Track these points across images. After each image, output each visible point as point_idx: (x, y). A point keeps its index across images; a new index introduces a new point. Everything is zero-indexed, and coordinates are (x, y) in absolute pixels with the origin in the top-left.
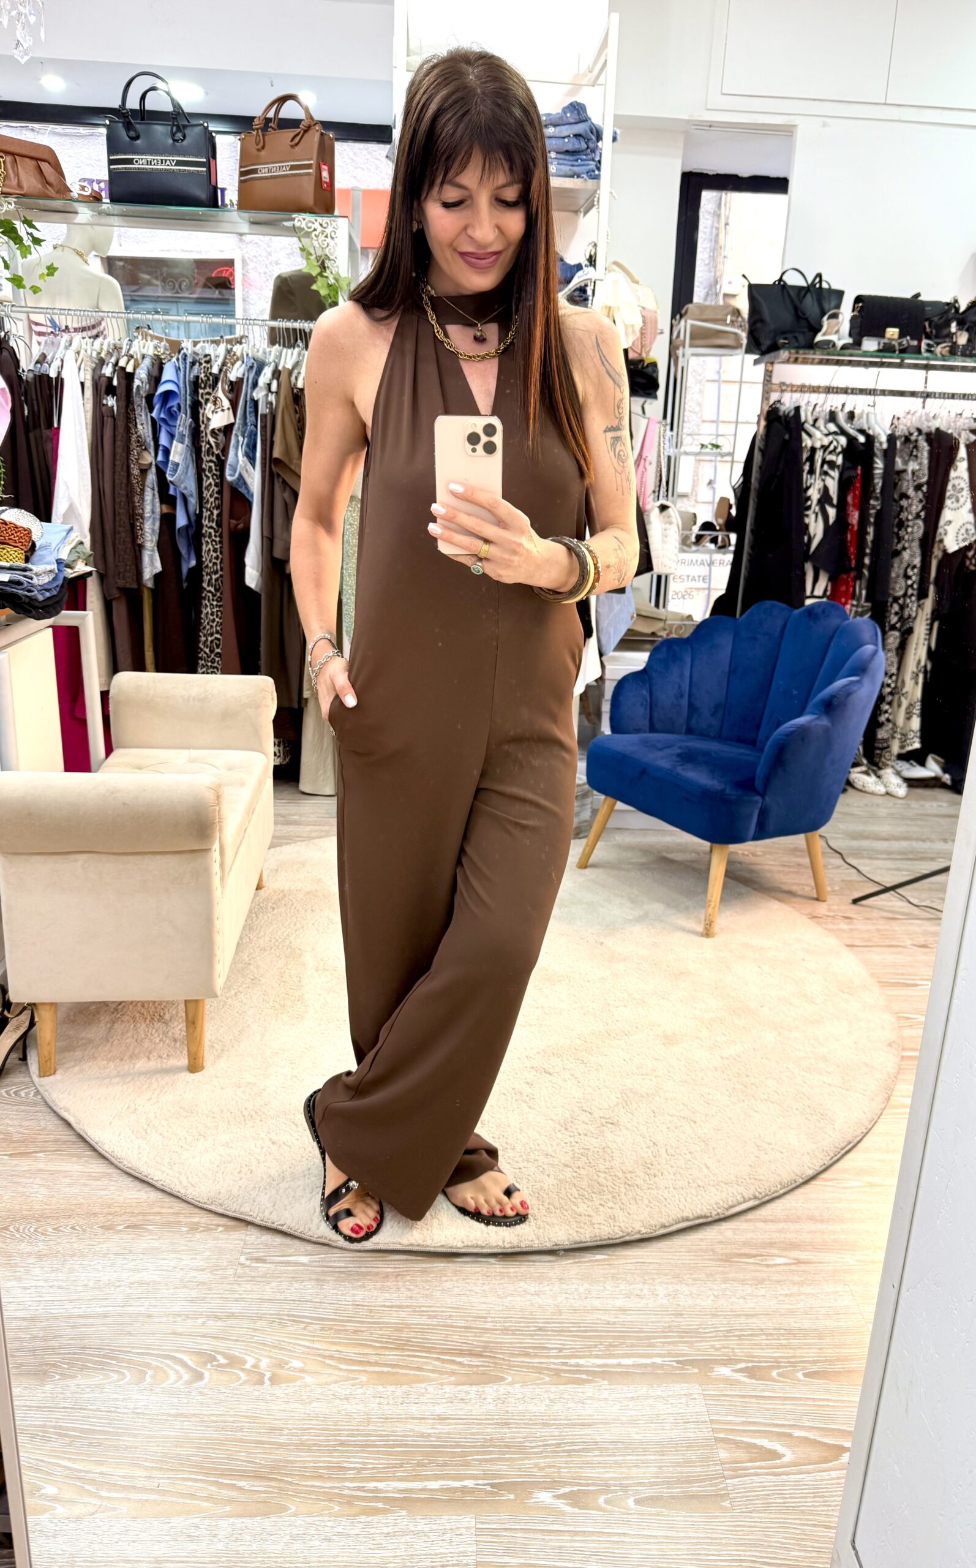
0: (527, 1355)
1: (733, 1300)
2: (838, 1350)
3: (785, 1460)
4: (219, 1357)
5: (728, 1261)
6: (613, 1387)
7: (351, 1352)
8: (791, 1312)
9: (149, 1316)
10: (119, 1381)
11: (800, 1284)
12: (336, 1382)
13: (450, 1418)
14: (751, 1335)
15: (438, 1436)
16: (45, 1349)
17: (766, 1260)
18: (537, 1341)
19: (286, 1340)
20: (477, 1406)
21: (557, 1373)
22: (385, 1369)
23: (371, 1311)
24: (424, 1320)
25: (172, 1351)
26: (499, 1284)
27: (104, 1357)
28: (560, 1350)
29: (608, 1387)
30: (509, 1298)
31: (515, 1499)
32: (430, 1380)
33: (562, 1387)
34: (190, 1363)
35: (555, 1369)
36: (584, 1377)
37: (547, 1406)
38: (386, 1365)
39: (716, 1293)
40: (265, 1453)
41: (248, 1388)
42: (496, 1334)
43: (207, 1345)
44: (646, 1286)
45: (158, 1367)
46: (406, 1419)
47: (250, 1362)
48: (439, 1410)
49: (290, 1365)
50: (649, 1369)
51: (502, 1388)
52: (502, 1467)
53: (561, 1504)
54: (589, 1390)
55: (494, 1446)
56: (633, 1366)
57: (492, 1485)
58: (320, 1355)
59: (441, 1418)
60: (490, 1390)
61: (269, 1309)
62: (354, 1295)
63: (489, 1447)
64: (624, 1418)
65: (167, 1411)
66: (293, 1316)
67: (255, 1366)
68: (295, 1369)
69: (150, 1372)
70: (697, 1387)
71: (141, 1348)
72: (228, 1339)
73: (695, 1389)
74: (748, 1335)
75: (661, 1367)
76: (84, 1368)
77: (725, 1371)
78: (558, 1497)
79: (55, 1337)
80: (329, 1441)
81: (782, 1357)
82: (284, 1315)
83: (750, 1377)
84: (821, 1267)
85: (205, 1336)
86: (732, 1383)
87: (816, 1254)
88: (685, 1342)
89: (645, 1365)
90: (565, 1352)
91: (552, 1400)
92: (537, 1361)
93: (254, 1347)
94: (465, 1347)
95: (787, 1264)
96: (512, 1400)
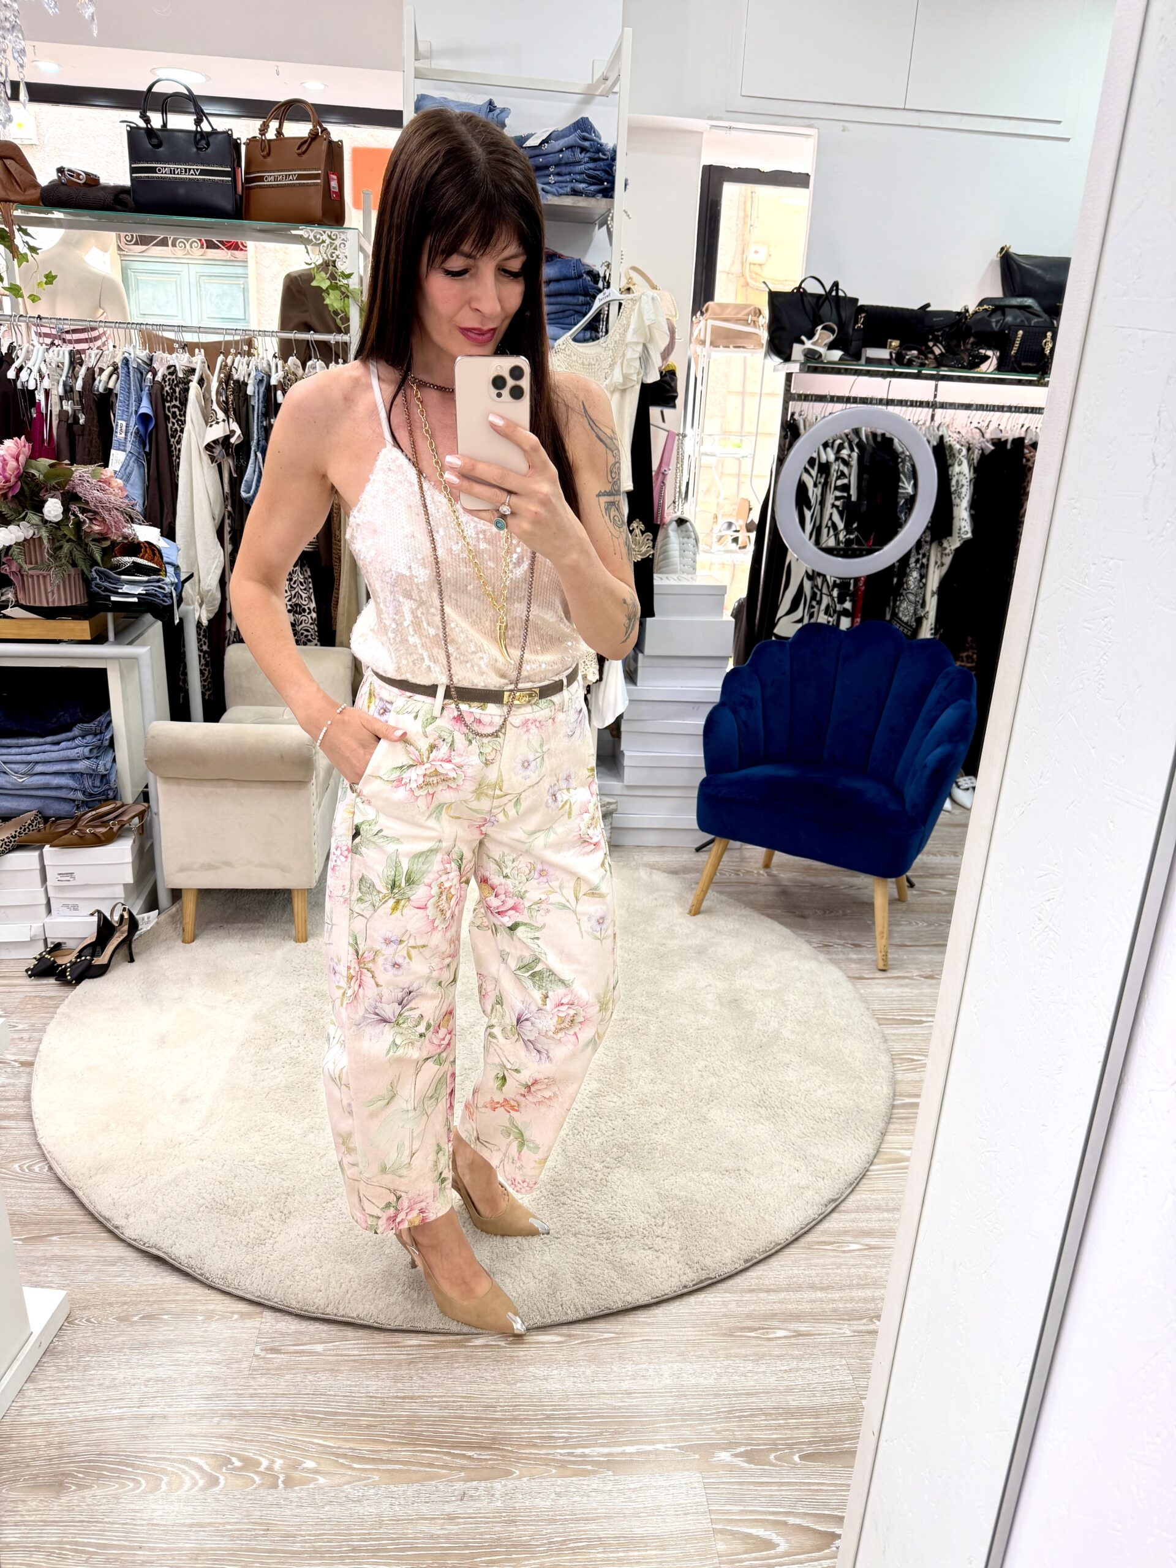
0: (535, 1446)
1: (734, 1378)
2: (833, 1430)
3: (780, 1549)
4: (234, 1459)
5: (730, 1336)
6: (617, 1477)
7: (365, 1448)
8: (789, 1390)
9: (165, 1417)
10: (133, 1489)
11: (799, 1358)
12: (348, 1483)
13: (459, 1518)
14: (751, 1416)
15: (448, 1538)
16: (60, 1457)
17: (767, 1333)
18: (544, 1431)
19: (300, 1438)
20: (485, 1503)
21: (563, 1465)
22: (397, 1467)
23: (384, 1403)
24: (435, 1412)
25: (186, 1454)
26: (510, 1369)
27: (119, 1464)
28: (567, 1439)
29: (612, 1478)
30: (519, 1385)
32: (442, 1477)
33: (568, 1480)
34: (206, 1467)
35: (561, 1461)
36: (589, 1467)
37: (553, 1500)
38: (398, 1462)
39: (718, 1370)
41: (263, 1492)
42: (505, 1424)
43: (221, 1446)
44: (652, 1366)
45: (173, 1473)
46: (417, 1519)
47: (265, 1463)
48: (448, 1508)
49: (304, 1465)
50: (652, 1457)
51: (511, 1483)
54: (594, 1482)
55: (501, 1546)
56: (638, 1453)
58: (333, 1454)
59: (451, 1518)
60: (498, 1485)
61: (283, 1404)
62: (368, 1386)
63: (496, 1546)
64: (627, 1512)
65: (182, 1521)
66: (307, 1411)
67: (270, 1468)
68: (309, 1470)
69: (165, 1479)
70: (697, 1474)
71: (157, 1453)
72: (243, 1440)
73: (696, 1477)
74: (748, 1416)
75: (663, 1453)
76: (100, 1477)
77: (724, 1456)
79: (70, 1444)
80: (341, 1546)
81: (780, 1439)
82: (298, 1411)
83: (749, 1462)
84: (819, 1339)
85: (221, 1437)
86: (731, 1468)
87: (815, 1325)
88: (688, 1426)
89: (650, 1452)
90: (572, 1442)
91: (558, 1494)
92: (543, 1451)
93: (266, 1447)
94: (475, 1440)
95: (786, 1337)
96: (520, 1496)
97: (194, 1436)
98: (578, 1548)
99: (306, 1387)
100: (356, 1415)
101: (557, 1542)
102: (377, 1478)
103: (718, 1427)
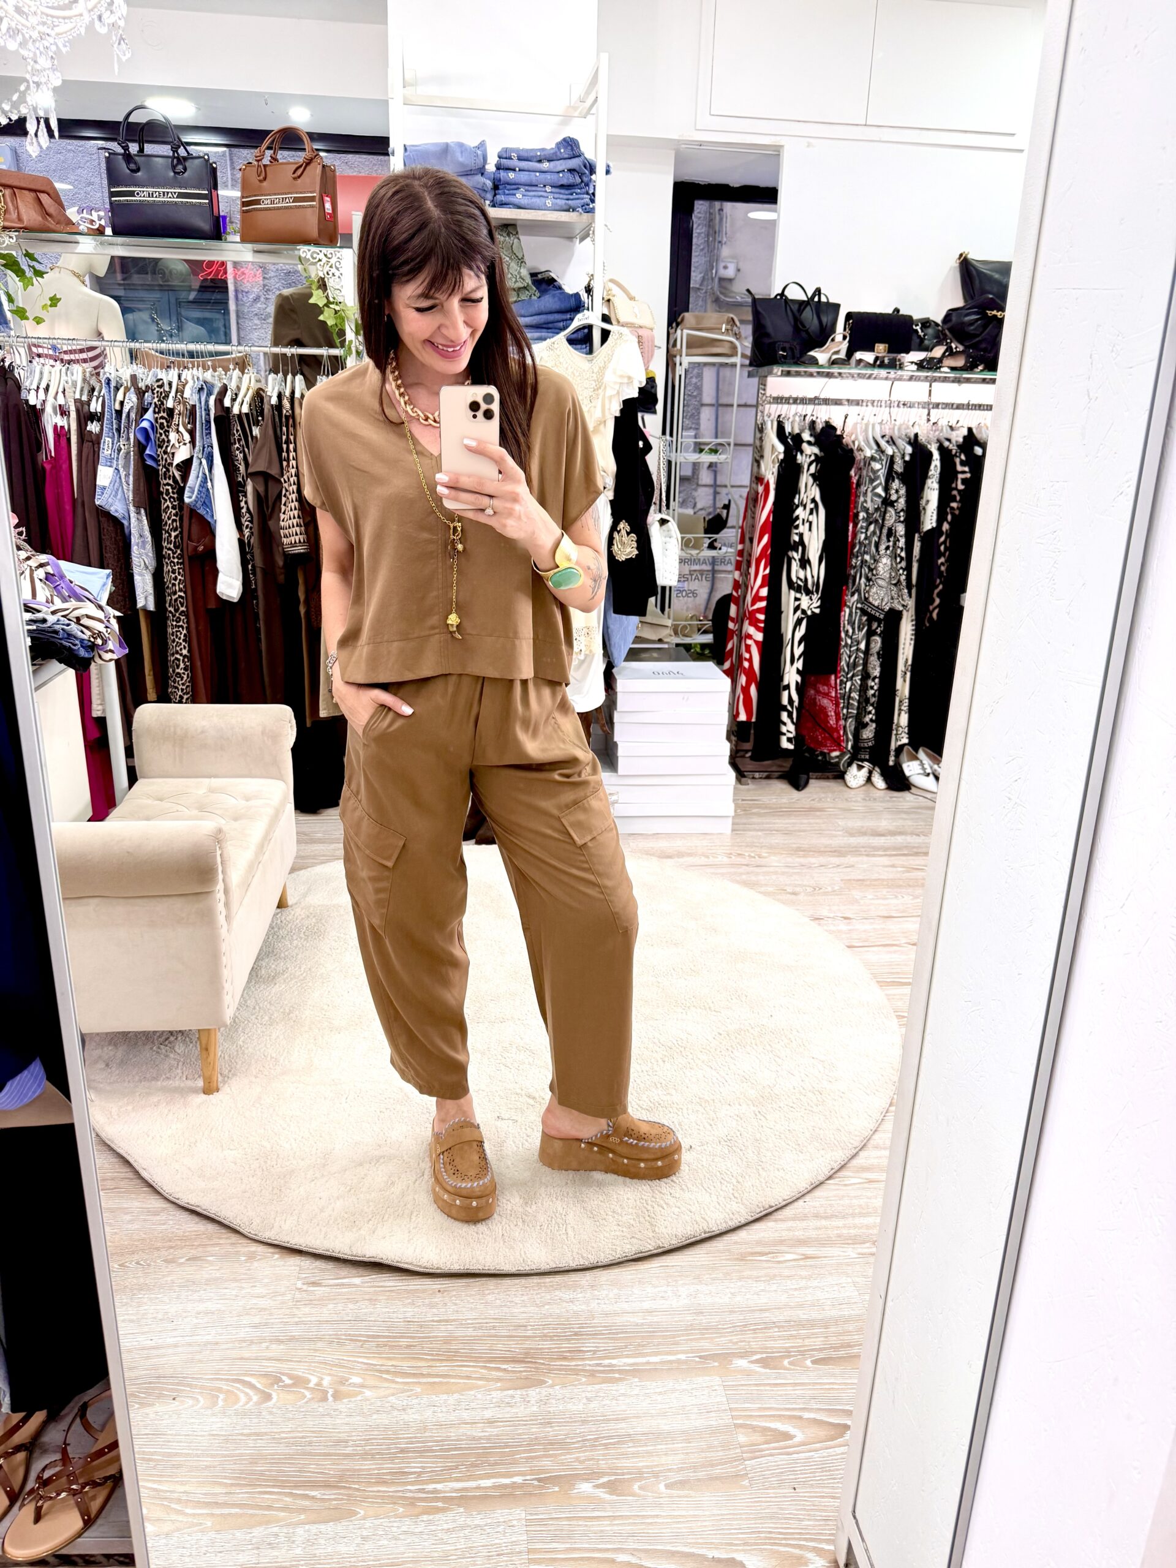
0: (565, 1358)
1: (748, 1296)
2: (839, 1337)
3: (796, 1440)
4: (284, 1378)
5: (742, 1260)
6: (643, 1383)
7: (405, 1366)
8: (800, 1306)
9: (217, 1344)
10: (193, 1406)
11: (809, 1278)
12: (394, 1395)
13: (497, 1422)
14: (764, 1328)
15: (488, 1439)
17: (776, 1257)
18: (572, 1345)
19: (346, 1358)
20: (522, 1408)
21: (592, 1374)
22: (437, 1379)
23: (421, 1326)
24: (470, 1332)
25: (239, 1375)
27: (177, 1384)
28: (595, 1352)
29: (638, 1384)
30: (546, 1307)
31: (560, 1491)
32: (478, 1387)
33: (598, 1387)
34: (259, 1386)
35: (590, 1370)
36: (617, 1375)
37: (584, 1404)
38: (436, 1376)
39: (732, 1291)
40: (334, 1464)
41: (313, 1405)
42: (535, 1341)
43: (273, 1367)
44: (670, 1288)
45: (228, 1391)
46: (459, 1424)
47: (314, 1380)
48: (488, 1414)
49: (350, 1381)
50: (675, 1365)
51: (544, 1391)
52: (546, 1463)
53: (602, 1494)
54: (622, 1388)
55: (539, 1444)
56: (659, 1363)
57: (539, 1480)
58: (377, 1371)
59: (490, 1422)
60: (533, 1393)
61: (328, 1330)
63: (534, 1445)
64: (653, 1412)
65: (240, 1431)
66: (350, 1335)
67: (319, 1384)
68: (355, 1385)
69: (221, 1396)
70: (718, 1378)
71: (211, 1372)
72: (293, 1361)
73: (717, 1380)
74: (762, 1329)
75: (685, 1362)
76: (161, 1396)
77: (742, 1363)
78: (597, 1486)
80: (389, 1449)
81: (792, 1347)
82: (341, 1335)
83: (763, 1367)
84: (825, 1261)
85: (270, 1359)
86: (748, 1373)
87: (822, 1249)
88: (706, 1338)
89: (671, 1362)
90: (599, 1354)
91: (588, 1399)
92: (574, 1363)
93: (315, 1367)
94: (509, 1355)
95: (794, 1260)
96: (554, 1401)
97: (245, 1359)
98: (610, 1444)
99: (347, 1314)
100: (395, 1337)
101: (591, 1439)
102: (419, 1390)
103: (735, 1339)
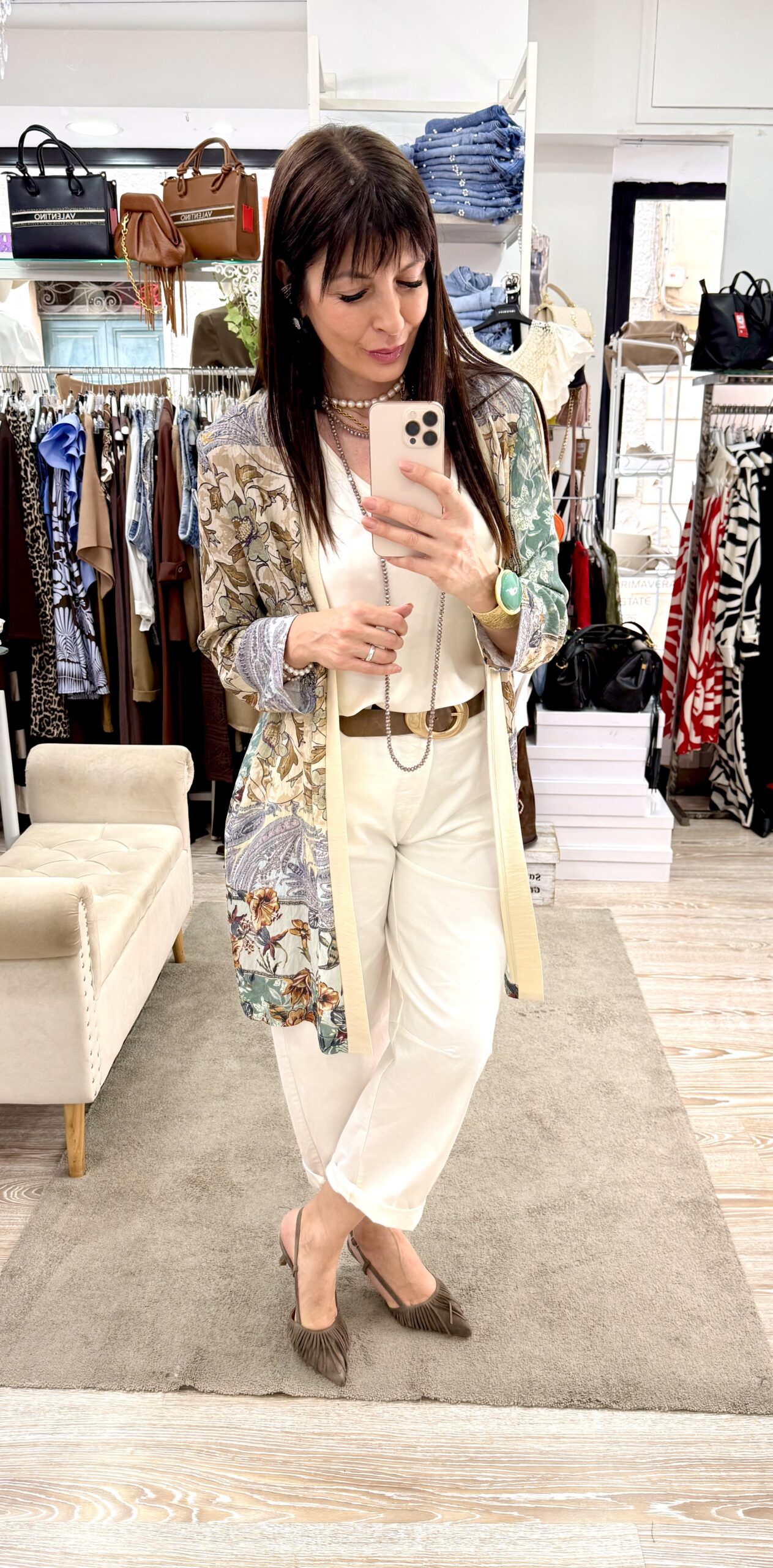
0: (458, 1489)
1: (669, 1426)
4: (147, 1491)
6: (545, 1526)
7: (280, 1484)
8: (731, 1442)
9: (78, 1445)
10: (47, 1517)
12: (264, 1520)
13: (378, 1561)
14: (690, 1466)
18: (466, 1473)
19: (213, 1471)
21: (487, 1510)
22: (314, 1505)
23: (300, 1439)
24: (353, 1449)
27: (35, 1491)
28: (492, 1483)
29: (540, 1526)
32: (359, 1517)
33: (493, 1526)
34: (119, 1498)
35: (485, 1506)
36: (516, 1514)
37: (477, 1547)
38: (314, 1500)
41: (176, 1525)
42: (425, 1465)
43: (135, 1476)
45: (86, 1502)
47: (178, 1496)
48: (368, 1551)
49: (218, 1500)
50: (583, 1506)
51: (432, 1527)
54: (521, 1529)
56: (568, 1501)
58: (249, 1489)
60: (419, 1529)
61: (197, 1436)
62: (283, 1421)
65: (96, 1551)
66: (221, 1444)
67: (183, 1501)
68: (223, 1505)
69: (78, 1508)
70: (633, 1527)
71: (70, 1481)
72: (156, 1471)
73: (630, 1529)
74: (685, 1467)
75: (594, 1502)
76: (12, 1502)
77: (661, 1508)
81: (722, 1492)
82: (212, 1444)
83: (687, 1515)
85: (133, 1467)
86: (668, 1522)
88: (623, 1474)
89: (578, 1501)
91: (482, 1540)
92: (467, 1495)
93: (181, 1480)
94: (395, 1480)
96: (442, 1541)
97: (107, 1465)
100: (271, 1450)
102: (292, 1516)
103: (654, 1476)
